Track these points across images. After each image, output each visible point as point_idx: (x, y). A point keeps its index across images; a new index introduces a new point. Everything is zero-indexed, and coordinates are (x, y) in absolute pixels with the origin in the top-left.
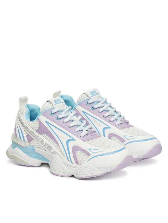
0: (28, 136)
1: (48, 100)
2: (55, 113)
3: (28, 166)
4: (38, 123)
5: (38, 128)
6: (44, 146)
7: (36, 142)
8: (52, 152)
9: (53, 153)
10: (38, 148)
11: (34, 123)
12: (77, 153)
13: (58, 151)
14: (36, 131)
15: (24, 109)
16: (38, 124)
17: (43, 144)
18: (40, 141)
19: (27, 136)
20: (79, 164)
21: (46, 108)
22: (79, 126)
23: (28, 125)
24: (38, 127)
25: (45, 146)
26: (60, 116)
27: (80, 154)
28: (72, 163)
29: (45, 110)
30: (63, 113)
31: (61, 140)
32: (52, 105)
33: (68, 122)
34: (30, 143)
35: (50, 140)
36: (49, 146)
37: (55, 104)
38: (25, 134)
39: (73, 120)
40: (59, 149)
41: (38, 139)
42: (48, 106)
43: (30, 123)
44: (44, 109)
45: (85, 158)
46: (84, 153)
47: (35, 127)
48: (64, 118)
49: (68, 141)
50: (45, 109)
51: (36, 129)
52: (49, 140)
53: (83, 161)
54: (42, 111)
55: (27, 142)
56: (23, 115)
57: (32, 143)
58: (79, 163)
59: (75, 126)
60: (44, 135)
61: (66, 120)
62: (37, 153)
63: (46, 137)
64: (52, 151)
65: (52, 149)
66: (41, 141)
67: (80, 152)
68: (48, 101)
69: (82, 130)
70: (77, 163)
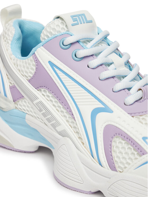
0: (13, 88)
1: (58, 15)
2: (72, 44)
3: (11, 150)
4: (34, 63)
5: (32, 76)
6: (42, 116)
7: (28, 103)
8: (59, 131)
9: (60, 133)
10: (31, 117)
11: (26, 63)
12: (113, 144)
13: (70, 131)
14: (29, 81)
15: (9, 30)
16: (33, 65)
17: (40, 110)
18: (35, 102)
19: (11, 88)
20: (116, 171)
21: (53, 33)
22: (124, 77)
23: (15, 64)
24: (33, 72)
25: (44, 115)
26: (81, 53)
27: (120, 146)
28: (100, 164)
29: (50, 36)
30: (89, 45)
31: (79, 106)
32: (66, 26)
33: (98, 66)
34: (17, 104)
35: (56, 105)
36: (54, 118)
37: (73, 25)
38: (9, 84)
39: (111, 62)
40: (75, 127)
41: (32, 98)
42: (57, 29)
43: (18, 63)
44: (48, 34)
45: (131, 159)
46: (130, 146)
47: (26, 72)
48: (91, 57)
49: (95, 112)
50: (51, 33)
51: (30, 76)
52: (54, 103)
53: (126, 165)
54: (45, 39)
55: (10, 102)
56: (8, 43)
57: (20, 105)
58: (118, 169)
59: (113, 77)
60: (44, 91)
61: (94, 62)
62: (28, 126)
63: (48, 96)
64: (59, 129)
65: (59, 124)
66: (37, 104)
67: (120, 142)
68: (58, 17)
69: (129, 89)
70: (113, 168)
